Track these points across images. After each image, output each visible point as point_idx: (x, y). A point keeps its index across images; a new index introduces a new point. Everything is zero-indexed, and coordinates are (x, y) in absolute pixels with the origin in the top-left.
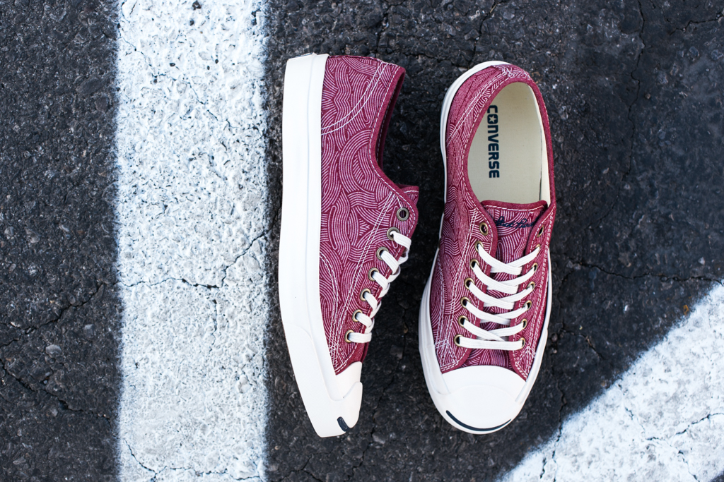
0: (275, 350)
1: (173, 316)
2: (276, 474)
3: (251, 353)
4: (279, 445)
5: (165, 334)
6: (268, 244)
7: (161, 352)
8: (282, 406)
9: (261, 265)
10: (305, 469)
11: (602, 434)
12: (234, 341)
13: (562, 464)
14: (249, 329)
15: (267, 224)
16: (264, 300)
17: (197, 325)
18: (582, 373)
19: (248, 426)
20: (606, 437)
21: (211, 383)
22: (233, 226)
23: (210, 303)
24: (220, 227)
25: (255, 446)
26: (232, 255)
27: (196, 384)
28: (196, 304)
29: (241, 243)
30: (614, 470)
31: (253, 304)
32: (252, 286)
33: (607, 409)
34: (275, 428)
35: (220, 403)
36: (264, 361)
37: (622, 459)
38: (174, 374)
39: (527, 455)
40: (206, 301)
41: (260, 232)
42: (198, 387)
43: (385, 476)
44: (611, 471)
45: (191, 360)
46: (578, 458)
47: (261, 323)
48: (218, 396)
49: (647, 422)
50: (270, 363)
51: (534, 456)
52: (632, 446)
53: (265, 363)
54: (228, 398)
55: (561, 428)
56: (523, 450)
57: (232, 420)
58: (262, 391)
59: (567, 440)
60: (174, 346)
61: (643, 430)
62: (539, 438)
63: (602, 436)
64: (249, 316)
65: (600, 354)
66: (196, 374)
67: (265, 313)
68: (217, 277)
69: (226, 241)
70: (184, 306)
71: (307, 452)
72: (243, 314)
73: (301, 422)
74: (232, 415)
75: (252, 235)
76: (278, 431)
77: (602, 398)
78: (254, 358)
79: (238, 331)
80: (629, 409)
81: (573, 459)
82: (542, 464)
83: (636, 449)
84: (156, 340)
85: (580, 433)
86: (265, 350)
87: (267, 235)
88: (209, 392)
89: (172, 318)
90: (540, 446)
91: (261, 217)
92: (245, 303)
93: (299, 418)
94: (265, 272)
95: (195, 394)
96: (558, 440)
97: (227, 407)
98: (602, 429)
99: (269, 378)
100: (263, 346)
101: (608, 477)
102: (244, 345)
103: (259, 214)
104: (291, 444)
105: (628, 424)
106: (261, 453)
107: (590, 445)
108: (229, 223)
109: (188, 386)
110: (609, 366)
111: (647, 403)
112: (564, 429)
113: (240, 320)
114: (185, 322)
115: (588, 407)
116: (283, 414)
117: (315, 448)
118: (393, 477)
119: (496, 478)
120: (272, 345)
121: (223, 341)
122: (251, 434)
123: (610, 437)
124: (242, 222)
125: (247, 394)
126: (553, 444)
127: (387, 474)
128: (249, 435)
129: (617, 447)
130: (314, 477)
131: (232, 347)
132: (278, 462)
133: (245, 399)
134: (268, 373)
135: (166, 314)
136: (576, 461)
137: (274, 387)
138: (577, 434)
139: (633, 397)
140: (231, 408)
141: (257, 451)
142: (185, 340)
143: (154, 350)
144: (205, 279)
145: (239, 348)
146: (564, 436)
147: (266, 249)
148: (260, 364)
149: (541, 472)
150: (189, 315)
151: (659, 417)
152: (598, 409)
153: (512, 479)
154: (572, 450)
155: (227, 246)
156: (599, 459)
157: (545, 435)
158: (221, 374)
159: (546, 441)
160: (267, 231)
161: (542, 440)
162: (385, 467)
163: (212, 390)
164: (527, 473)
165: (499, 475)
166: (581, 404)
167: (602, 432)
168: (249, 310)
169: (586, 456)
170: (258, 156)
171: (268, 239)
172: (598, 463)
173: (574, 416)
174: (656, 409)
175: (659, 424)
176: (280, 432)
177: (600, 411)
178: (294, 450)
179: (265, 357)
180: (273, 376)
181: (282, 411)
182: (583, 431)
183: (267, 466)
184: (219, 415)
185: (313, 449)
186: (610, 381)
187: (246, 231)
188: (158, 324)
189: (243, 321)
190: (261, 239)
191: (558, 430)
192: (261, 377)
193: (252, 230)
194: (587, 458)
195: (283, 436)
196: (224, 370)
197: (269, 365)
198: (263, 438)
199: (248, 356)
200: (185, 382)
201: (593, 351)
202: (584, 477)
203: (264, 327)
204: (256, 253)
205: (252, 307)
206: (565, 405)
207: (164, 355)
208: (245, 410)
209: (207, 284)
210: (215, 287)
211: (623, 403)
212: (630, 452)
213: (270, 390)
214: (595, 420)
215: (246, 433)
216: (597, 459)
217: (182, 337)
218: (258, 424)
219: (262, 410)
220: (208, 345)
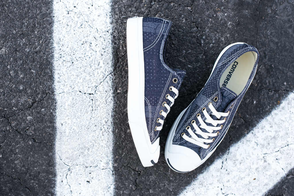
0: (116, 119)
1: (76, 105)
2: (117, 167)
3: (106, 120)
4: (118, 156)
5: (73, 112)
6: (113, 77)
7: (71, 120)
8: (119, 141)
9: (110, 86)
10: (128, 165)
11: (246, 152)
12: (100, 115)
13: (229, 164)
14: (106, 111)
15: (112, 69)
16: (112, 99)
17: (85, 109)
18: (237, 128)
19: (106, 149)
20: (247, 153)
21: (91, 132)
22: (99, 70)
23: (90, 100)
24: (94, 71)
25: (109, 156)
26: (99, 82)
27: (85, 132)
28: (85, 101)
29: (102, 77)
30: (250, 166)
31: (107, 101)
32: (107, 94)
33: (247, 142)
34: (116, 149)
35: (95, 139)
36: (112, 123)
37: (253, 162)
38: (77, 128)
39: (215, 160)
40: (89, 100)
41: (110, 73)
42: (86, 133)
43: (159, 168)
44: (249, 166)
45: (83, 123)
46: (236, 161)
47: (110, 108)
48: (94, 137)
49: (263, 147)
50: (114, 124)
51: (218, 160)
52: (257, 157)
53: (112, 124)
54: (98, 137)
55: (229, 150)
56: (214, 158)
57: (99, 146)
58: (111, 135)
59: (231, 154)
60: (76, 117)
61: (261, 150)
62: (220, 153)
63: (245, 153)
64: (106, 105)
65: (244, 120)
66: (85, 128)
67: (112, 104)
68: (93, 90)
69: (96, 76)
70: (80, 101)
71: (129, 159)
72: (103, 105)
73: (126, 147)
74: (99, 144)
75: (107, 74)
76: (117, 150)
77: (245, 138)
78: (108, 122)
79: (101, 111)
80: (256, 142)
81: (234, 162)
82: (222, 164)
83: (259, 158)
84: (69, 115)
85: (237, 152)
86: (112, 119)
87: (112, 74)
88: (90, 135)
89: (76, 106)
90: (221, 157)
91: (110, 67)
92: (104, 100)
94: (112, 88)
95: (85, 136)
96: (228, 154)
97: (97, 141)
98: (245, 150)
99: (114, 130)
100: (111, 117)
101: (248, 169)
102: (104, 117)
103: (109, 66)
104: (123, 155)
105: (256, 148)
106: (111, 159)
107: (240, 156)
108: (97, 69)
109: (82, 133)
110: (248, 125)
111: (263, 140)
112: (230, 150)
113: (102, 107)
114: (80, 108)
115: (240, 141)
116: (119, 144)
117: (132, 157)
118: (163, 168)
119: (203, 169)
120: (115, 117)
121: (96, 115)
122: (107, 152)
123: (249, 153)
124: (102, 69)
125: (105, 136)
126: (226, 156)
127: (160, 167)
128: (106, 152)
129: (251, 157)
130: (132, 169)
131: (99, 117)
132: (118, 162)
133: (105, 138)
134: (113, 128)
135: (73, 104)
136: (235, 163)
137: (116, 133)
138: (235, 152)
139: (258, 137)
140: (99, 141)
141: (109, 158)
142: (81, 115)
143: (69, 119)
144: (88, 91)
145: (102, 118)
146: (230, 153)
147: (112, 79)
148: (110, 124)
149: (221, 167)
150: (82, 105)
151: (268, 145)
152: (244, 142)
153: (210, 170)
154: (233, 158)
155: (97, 78)
156: (244, 162)
157: (223, 152)
158: (95, 128)
159: (223, 154)
160: (113, 72)
161: (222, 154)
162: (159, 165)
163: (92, 134)
164: (216, 168)
165: (205, 168)
166: (237, 140)
167: (245, 151)
168: (106, 103)
169: (239, 160)
170: (109, 43)
171: (113, 75)
172: (244, 163)
173: (234, 145)
174: (267, 142)
175: (268, 148)
176: (118, 151)
177: (244, 143)
178: (124, 158)
179: (112, 121)
180: (115, 129)
181: (119, 143)
182: (238, 151)
183: (113, 164)
184: (94, 144)
185: (131, 157)
186: (249, 131)
187: (104, 72)
188: (70, 109)
189: (103, 108)
190: (110, 75)
191: (228, 150)
192: (110, 129)
193: (106, 72)
194: (239, 161)
195: (119, 152)
196: (96, 127)
198: (112, 153)
199: (105, 121)
200: (81, 131)
201: (242, 119)
202: (238, 169)
203: (112, 110)
204: (108, 81)
205: (107, 102)
206: (231, 140)
207: (72, 121)
208: (105, 142)
209: (89, 93)
210: (92, 94)
211: (254, 140)
212: (257, 159)
213: (114, 134)
214: (243, 146)
215: (105, 151)
216: (243, 162)
217: (79, 114)
218: (110, 148)
219: (111, 142)
220: (90, 117)
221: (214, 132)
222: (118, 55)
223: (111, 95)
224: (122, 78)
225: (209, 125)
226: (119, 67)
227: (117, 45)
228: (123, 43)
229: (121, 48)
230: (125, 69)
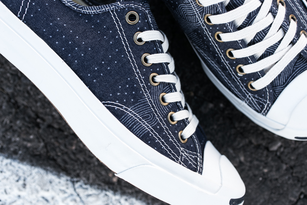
221: (273, 12)
222: (40, 155)
223: (118, 197)
224: (89, 163)
225: (251, 19)
226: (65, 162)
227: (19, 150)
228: (19, 136)
229: (29, 145)
230: (75, 151)
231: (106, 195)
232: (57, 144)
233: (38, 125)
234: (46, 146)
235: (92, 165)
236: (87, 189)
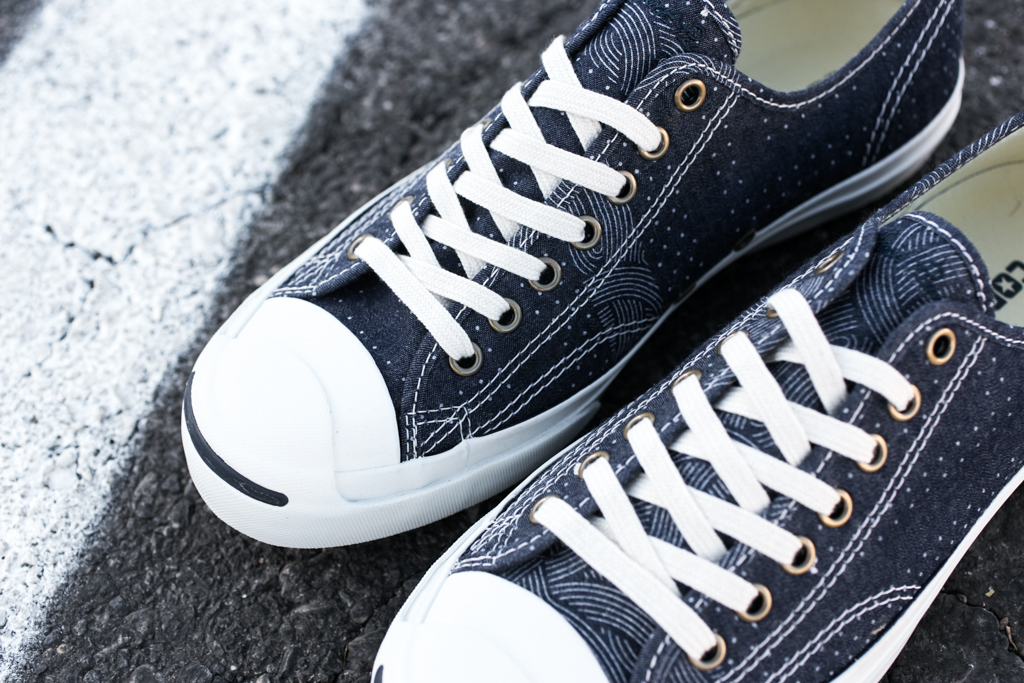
3: (113, 407)
4: (71, 643)
6: (262, 207)
8: (126, 547)
9: (227, 239)
12: (90, 370)
14: (137, 354)
15: (278, 172)
16: (201, 307)
17: (25, 316)
19: (19, 572)
22: (205, 158)
23: (78, 282)
24: (176, 154)
26: (176, 208)
29: (206, 191)
31: (173, 307)
32: (188, 273)
34: (84, 595)
36: (136, 429)
40: (73, 274)
41: (258, 182)
47: (169, 348)
50: (149, 439)
53: (138, 436)
58: (96, 495)
64: (150, 327)
68: (120, 238)
69: (176, 179)
72: (140, 320)
73: (155, 602)
75: (240, 183)
76: (86, 605)
78: (117, 418)
79: (109, 353)
86: (151, 408)
87: (268, 192)
91: (271, 157)
92: (155, 301)
93: (154, 588)
94: (231, 255)
99: (131, 471)
100: (149, 399)
102: (107, 385)
103: (270, 151)
104: (105, 650)
106: (15, 651)
108: (199, 152)
113: (126, 331)
116: (121, 568)
120: (171, 401)
121: (66, 362)
124: (226, 156)
125: (57, 495)
131: (80, 381)
133: (47, 504)
134: (132, 460)
137: (130, 494)
144: (95, 237)
145: (94, 388)
147: (254, 215)
148: (123, 434)
155: (173, 189)
158: (20, 432)
160: (273, 186)
168: (157, 318)
171: (269, 198)
179: (143, 423)
180: (142, 469)
181: (123, 559)
187: (228, 174)
189: (132, 335)
190: (253, 197)
192: (111, 464)
193: (241, 175)
195: (91, 622)
196: (33, 426)
197: (143, 443)
198: (39, 613)
199: (104, 409)
203: (174, 360)
204: (228, 217)
205: (167, 313)
208: (34, 529)
209: (94, 249)
210: (109, 258)
213: (116, 500)
218: (46, 573)
219: (74, 541)
220: (28, 363)
222: (338, 120)
223: (211, 287)
224: (311, 220)
226: (317, 171)
227: (355, 84)
228: (390, 83)
229: (367, 102)
230: (346, 190)
231: (220, 261)
232: (366, 152)
233: (417, 117)
234: (361, 133)
235: (307, 227)
236: (241, 217)
